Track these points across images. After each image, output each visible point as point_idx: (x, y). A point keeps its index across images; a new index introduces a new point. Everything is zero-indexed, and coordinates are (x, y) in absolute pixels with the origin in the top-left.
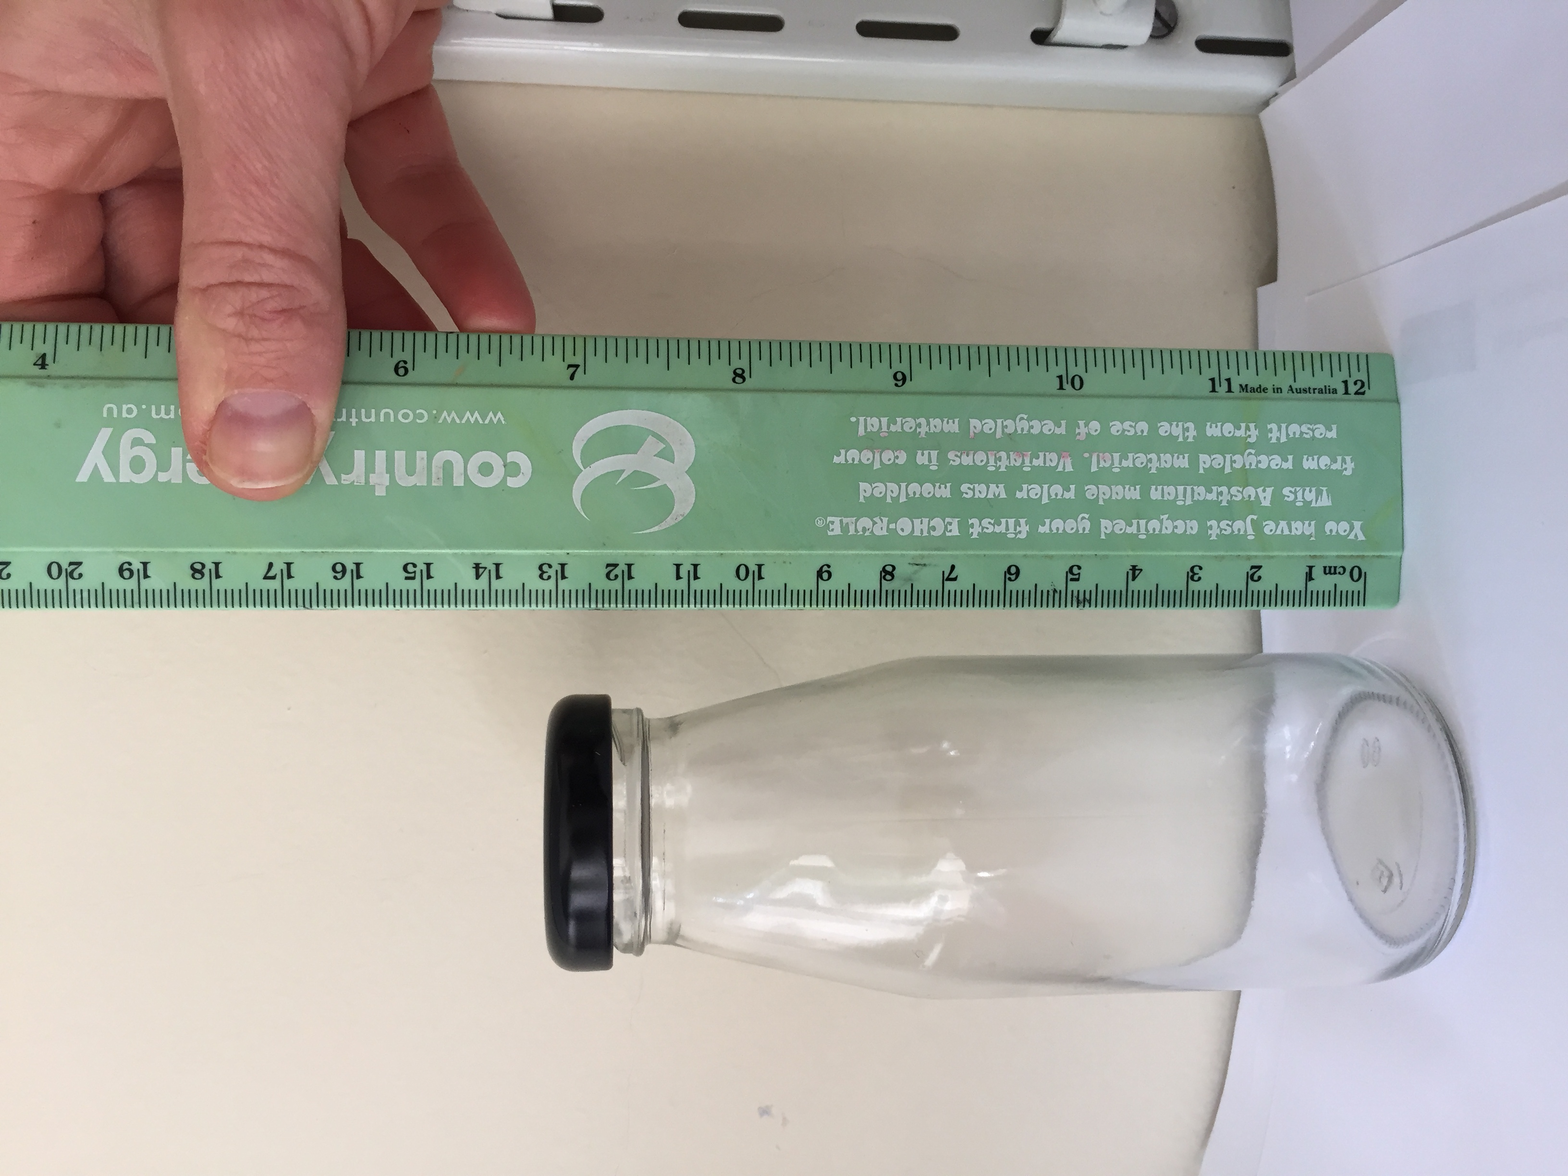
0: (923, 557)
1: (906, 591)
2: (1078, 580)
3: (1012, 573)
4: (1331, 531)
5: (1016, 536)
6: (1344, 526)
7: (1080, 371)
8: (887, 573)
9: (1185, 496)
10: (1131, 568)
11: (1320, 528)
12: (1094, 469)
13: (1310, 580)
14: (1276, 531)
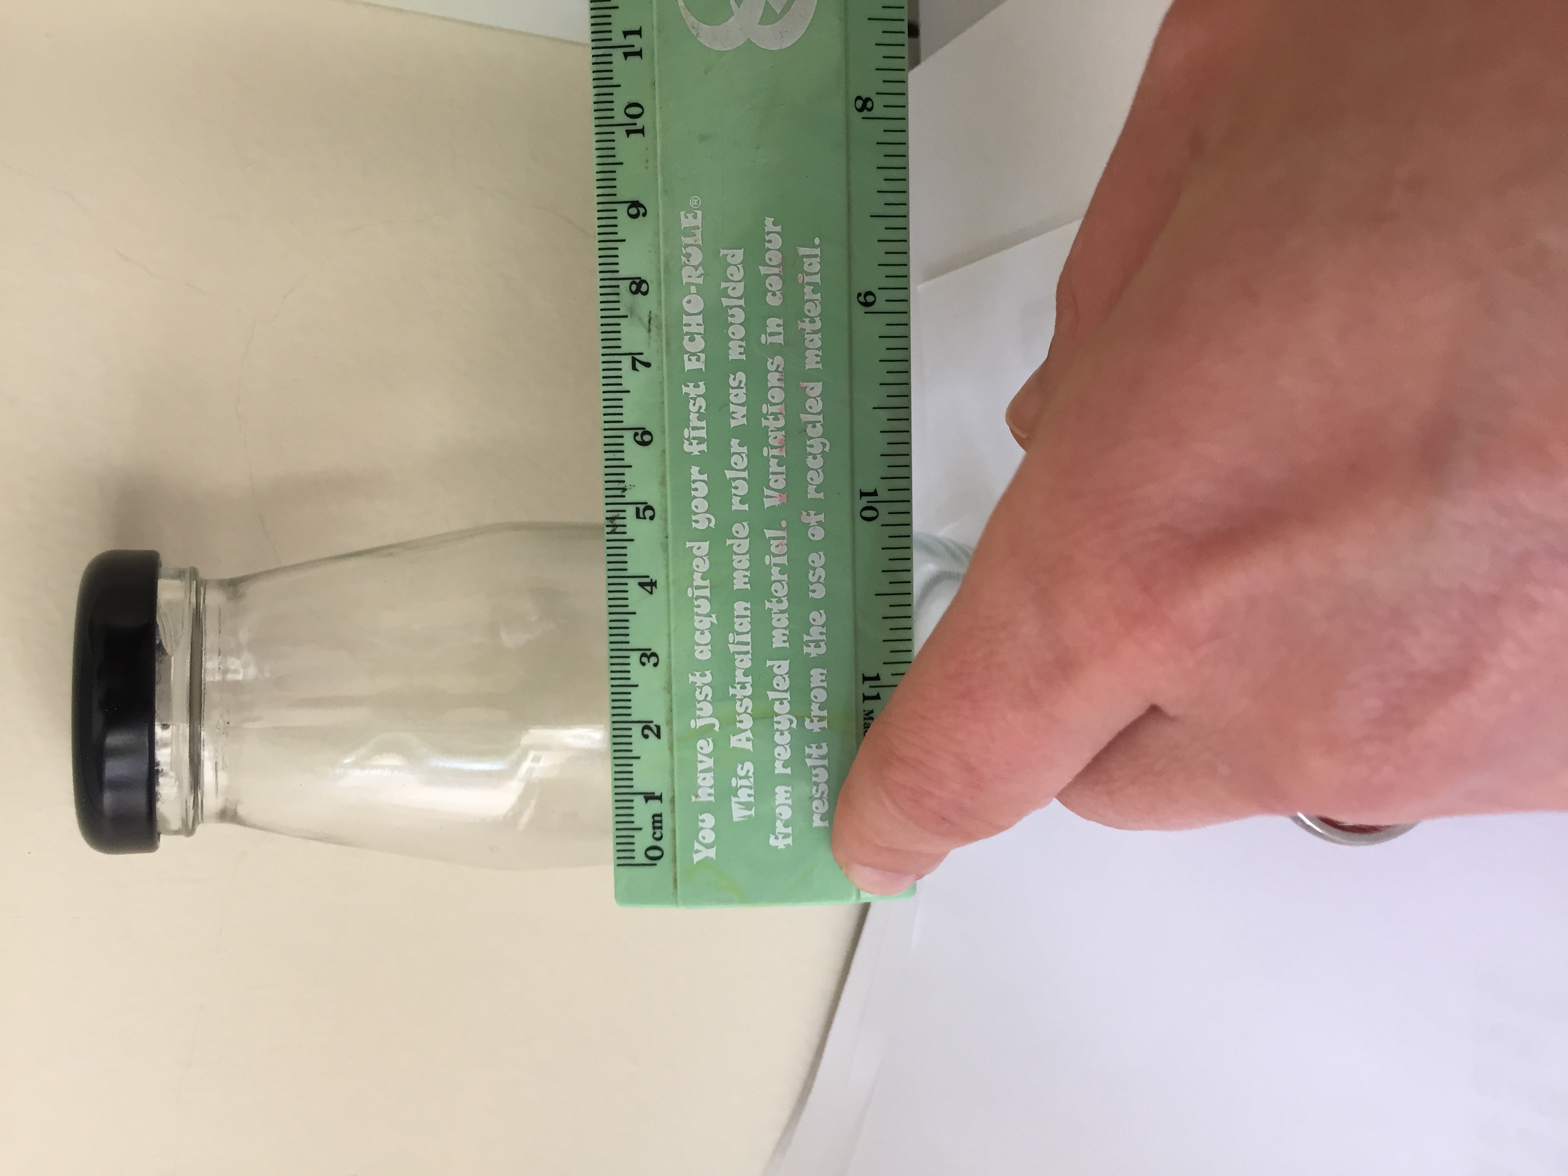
0: (659, 327)
1: (619, 309)
2: (638, 517)
3: (643, 438)
4: (703, 821)
5: (686, 439)
6: (709, 836)
7: (884, 518)
8: (638, 286)
9: (739, 643)
10: (654, 581)
11: (706, 808)
12: (769, 533)
13: (645, 797)
14: (700, 753)
